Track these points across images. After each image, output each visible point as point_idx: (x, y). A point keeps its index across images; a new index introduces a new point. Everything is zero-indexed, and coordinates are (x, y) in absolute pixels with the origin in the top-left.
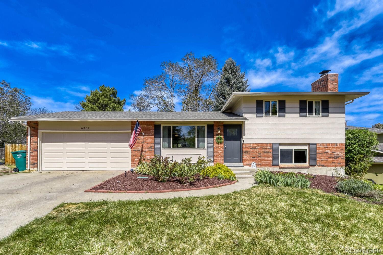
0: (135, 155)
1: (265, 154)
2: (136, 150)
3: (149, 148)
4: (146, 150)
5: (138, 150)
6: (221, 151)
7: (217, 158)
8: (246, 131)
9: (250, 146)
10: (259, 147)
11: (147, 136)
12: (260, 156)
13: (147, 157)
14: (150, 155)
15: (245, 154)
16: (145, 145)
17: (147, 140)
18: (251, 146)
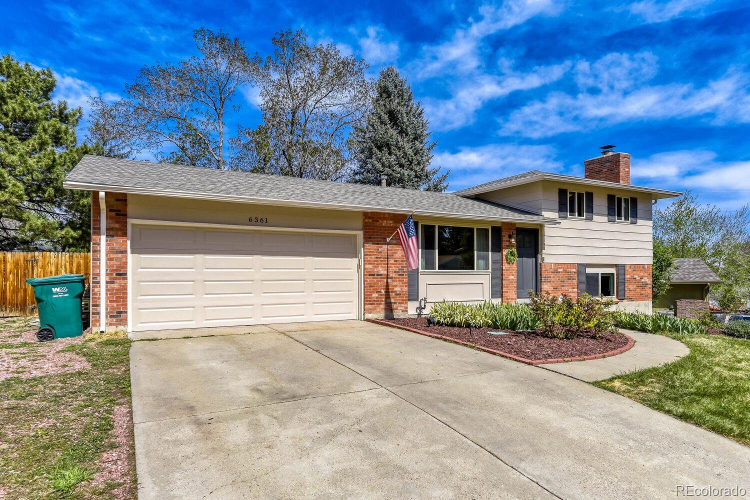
0: (372, 286)
1: (570, 281)
2: (374, 275)
3: (399, 269)
4: (394, 275)
5: (377, 275)
6: (513, 277)
7: (508, 289)
8: (547, 241)
9: (551, 268)
10: (561, 270)
11: (395, 244)
12: (563, 286)
13: (396, 289)
14: (400, 286)
15: (545, 282)
16: (392, 264)
17: (396, 253)
18: (553, 267)
